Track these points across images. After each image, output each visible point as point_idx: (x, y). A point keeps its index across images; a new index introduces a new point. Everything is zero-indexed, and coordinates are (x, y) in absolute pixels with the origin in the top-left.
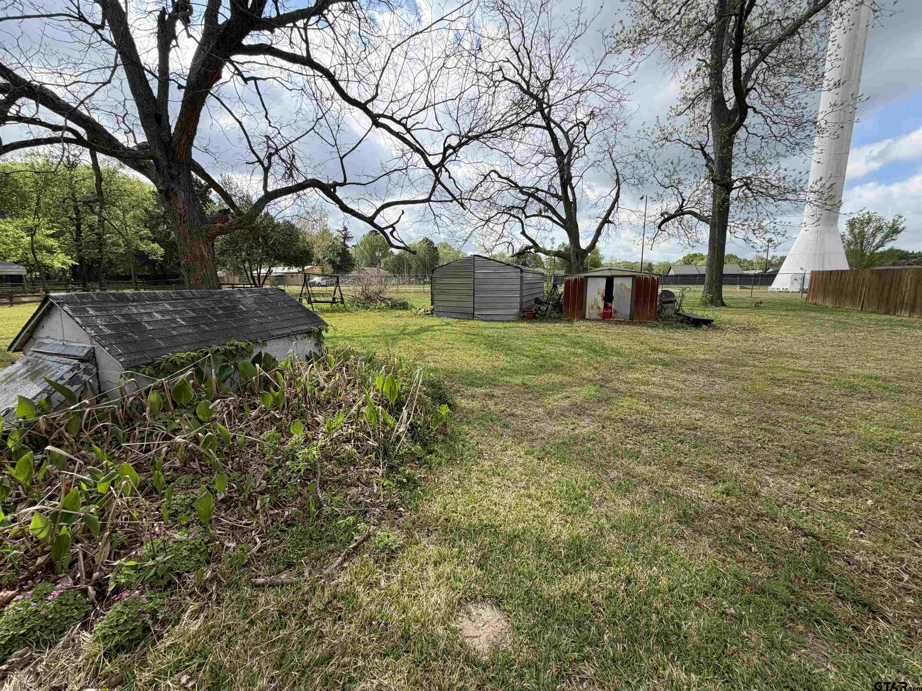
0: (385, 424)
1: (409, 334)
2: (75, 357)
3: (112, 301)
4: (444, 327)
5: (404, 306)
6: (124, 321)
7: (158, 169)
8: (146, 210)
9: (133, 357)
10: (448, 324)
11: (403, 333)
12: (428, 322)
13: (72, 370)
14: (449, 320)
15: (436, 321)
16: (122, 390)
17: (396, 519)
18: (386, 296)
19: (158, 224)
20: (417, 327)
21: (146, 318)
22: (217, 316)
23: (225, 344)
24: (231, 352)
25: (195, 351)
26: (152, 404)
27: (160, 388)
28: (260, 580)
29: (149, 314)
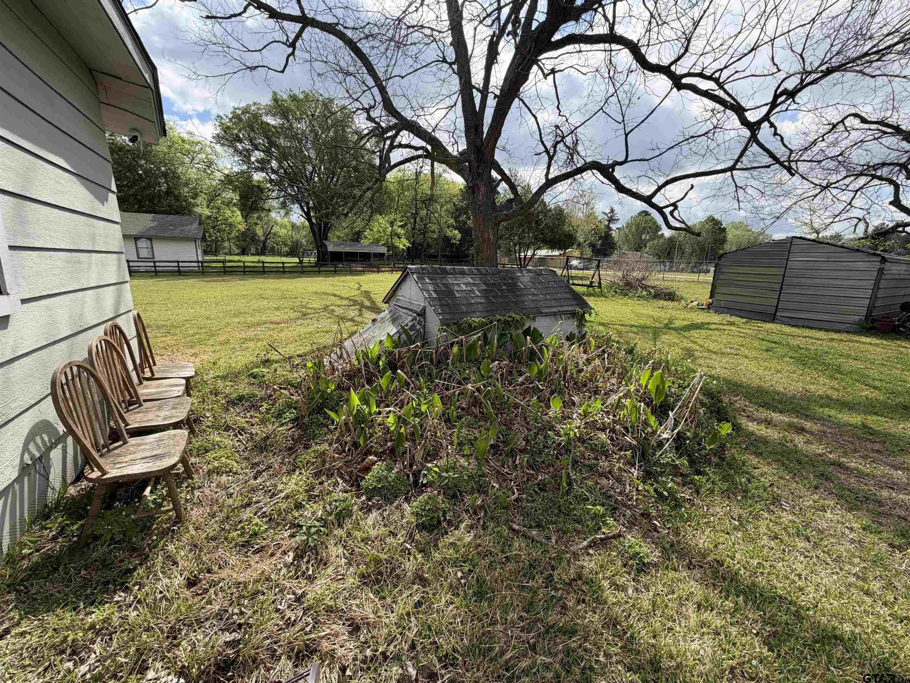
0: (646, 423)
1: (675, 329)
2: (414, 312)
3: (438, 273)
4: (725, 327)
5: (671, 296)
6: (443, 289)
7: (470, 170)
8: (454, 204)
9: (447, 317)
10: (732, 324)
11: (668, 327)
12: (702, 317)
13: (412, 320)
14: (734, 319)
15: (715, 318)
16: (438, 340)
17: (650, 531)
18: (649, 284)
19: (460, 215)
20: (686, 323)
21: (456, 288)
22: (501, 291)
23: (505, 315)
24: (508, 322)
25: (484, 318)
26: (454, 355)
27: (460, 343)
28: (516, 527)
29: (458, 285)
